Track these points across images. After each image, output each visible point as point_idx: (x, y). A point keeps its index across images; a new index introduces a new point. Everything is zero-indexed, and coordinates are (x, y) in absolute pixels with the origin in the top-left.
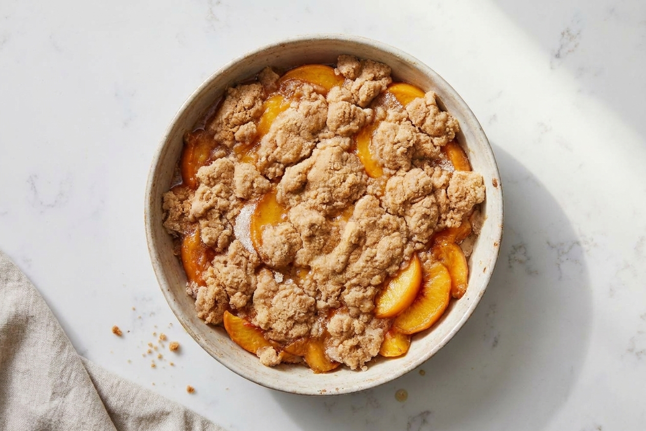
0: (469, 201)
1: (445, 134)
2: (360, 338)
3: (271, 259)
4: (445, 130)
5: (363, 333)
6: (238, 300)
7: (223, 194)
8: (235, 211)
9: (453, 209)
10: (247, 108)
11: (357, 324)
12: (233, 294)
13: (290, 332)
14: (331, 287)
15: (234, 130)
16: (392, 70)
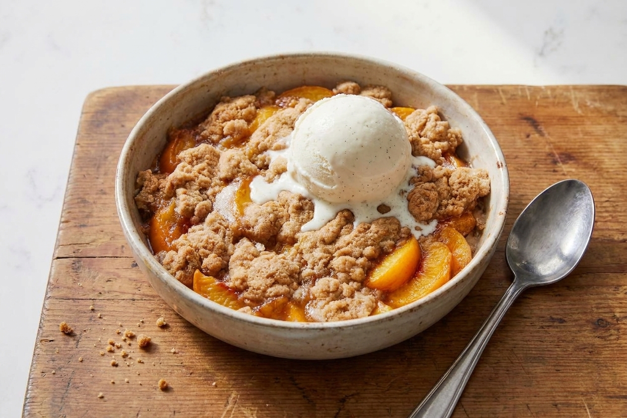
0: (472, 188)
1: (447, 140)
2: (348, 300)
3: (253, 227)
4: (447, 135)
5: (352, 296)
6: (211, 261)
7: (205, 172)
8: (217, 189)
9: (455, 196)
10: (239, 108)
11: (346, 288)
12: (206, 256)
13: (269, 290)
14: (318, 253)
15: (223, 125)
16: (392, 93)
